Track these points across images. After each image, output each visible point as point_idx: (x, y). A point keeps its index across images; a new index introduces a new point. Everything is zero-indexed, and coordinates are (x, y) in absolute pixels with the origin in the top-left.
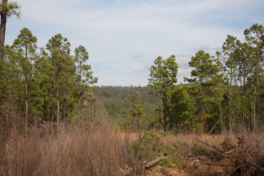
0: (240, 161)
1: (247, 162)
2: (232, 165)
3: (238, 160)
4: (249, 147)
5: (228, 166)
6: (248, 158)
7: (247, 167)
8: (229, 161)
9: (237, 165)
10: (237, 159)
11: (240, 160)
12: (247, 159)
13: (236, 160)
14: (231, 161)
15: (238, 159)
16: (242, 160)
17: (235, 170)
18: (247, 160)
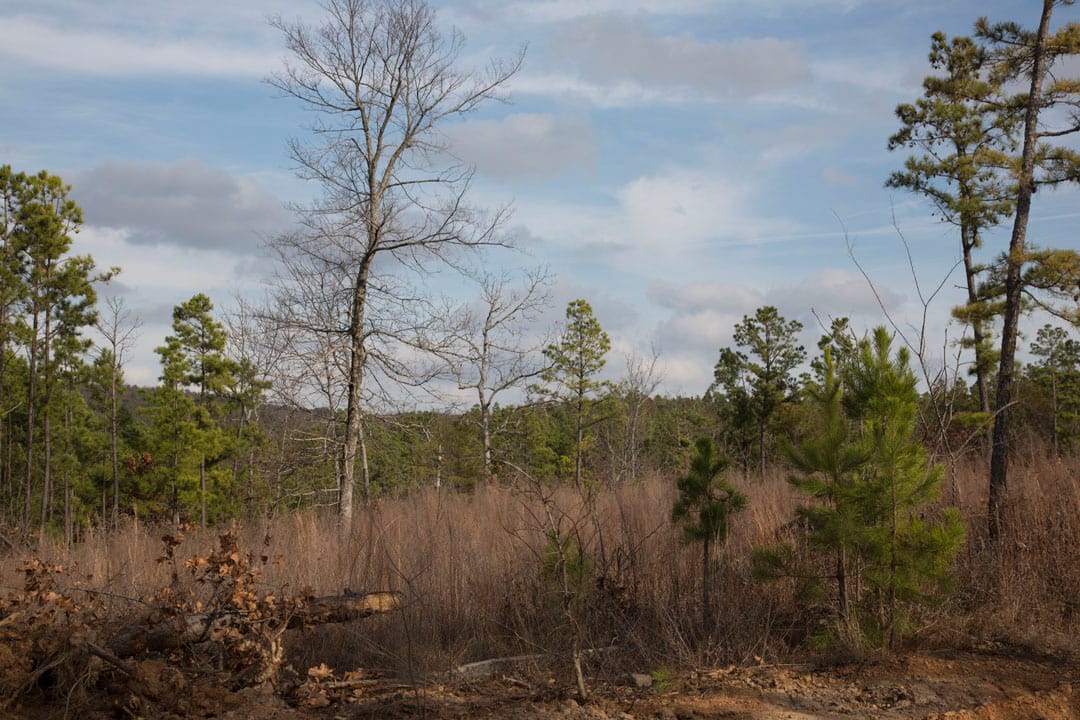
0: (51, 647)
1: (74, 646)
2: (20, 664)
3: (41, 645)
4: (67, 599)
5: (7, 670)
6: (77, 634)
7: (79, 663)
8: (9, 651)
9: (35, 661)
10: (36, 640)
11: (49, 643)
12: (77, 639)
13: (36, 645)
14: (15, 650)
15: (41, 642)
16: (55, 643)
17: (33, 678)
18: (73, 641)
